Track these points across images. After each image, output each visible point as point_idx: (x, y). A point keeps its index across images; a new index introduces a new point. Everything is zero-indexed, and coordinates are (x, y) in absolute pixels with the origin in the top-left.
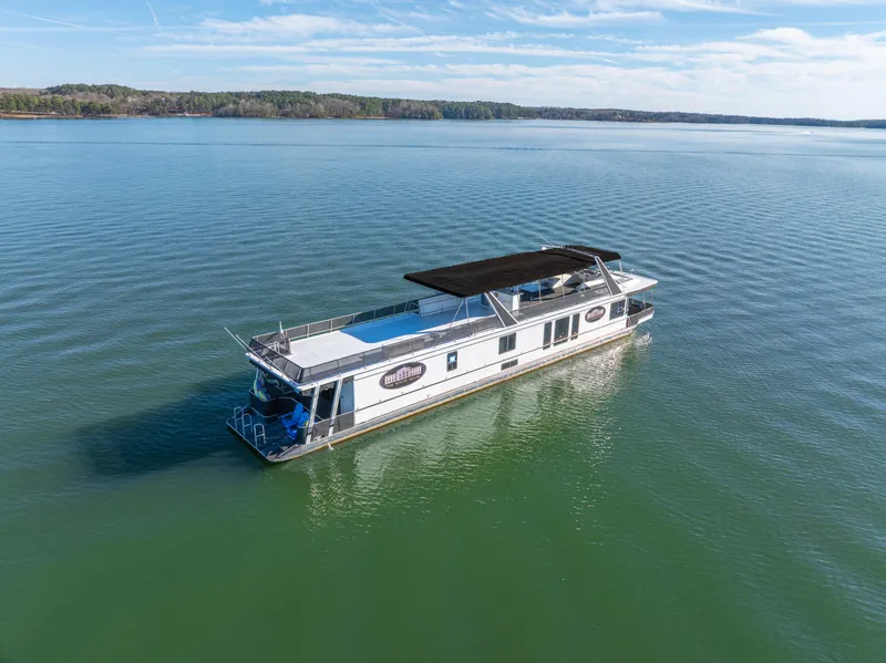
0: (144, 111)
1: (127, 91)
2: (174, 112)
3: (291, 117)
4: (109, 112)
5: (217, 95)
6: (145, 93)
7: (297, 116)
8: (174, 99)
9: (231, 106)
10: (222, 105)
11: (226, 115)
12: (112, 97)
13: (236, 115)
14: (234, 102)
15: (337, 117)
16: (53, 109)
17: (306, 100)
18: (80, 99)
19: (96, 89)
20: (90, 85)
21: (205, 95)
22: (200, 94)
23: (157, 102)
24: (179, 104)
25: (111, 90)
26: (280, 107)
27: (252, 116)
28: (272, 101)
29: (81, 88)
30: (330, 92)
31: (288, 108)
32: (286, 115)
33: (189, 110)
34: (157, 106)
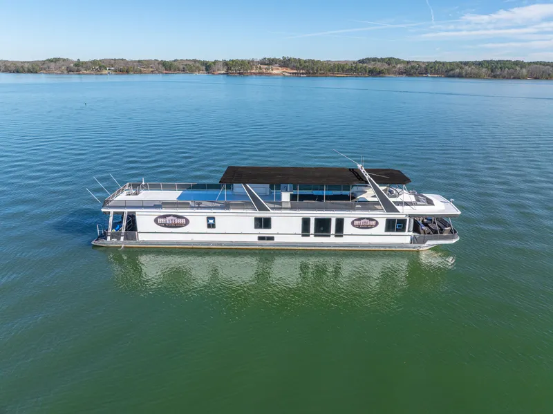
0: (405, 73)
1: (398, 61)
2: (422, 74)
3: (499, 78)
4: (382, 73)
5: (450, 63)
6: (408, 62)
7: (504, 78)
8: (423, 66)
9: (458, 70)
10: (452, 70)
11: (453, 76)
12: (389, 65)
13: (460, 76)
14: (461, 68)
15: (536, 78)
16: (355, 71)
17: (513, 66)
18: (370, 66)
19: (382, 60)
20: (379, 58)
21: (444, 64)
22: (440, 63)
23: (413, 67)
24: (426, 69)
25: (389, 61)
26: (492, 71)
27: (471, 77)
28: (487, 67)
29: (374, 60)
30: (536, 61)
31: (498, 72)
32: (495, 77)
33: (431, 73)
34: (413, 70)
